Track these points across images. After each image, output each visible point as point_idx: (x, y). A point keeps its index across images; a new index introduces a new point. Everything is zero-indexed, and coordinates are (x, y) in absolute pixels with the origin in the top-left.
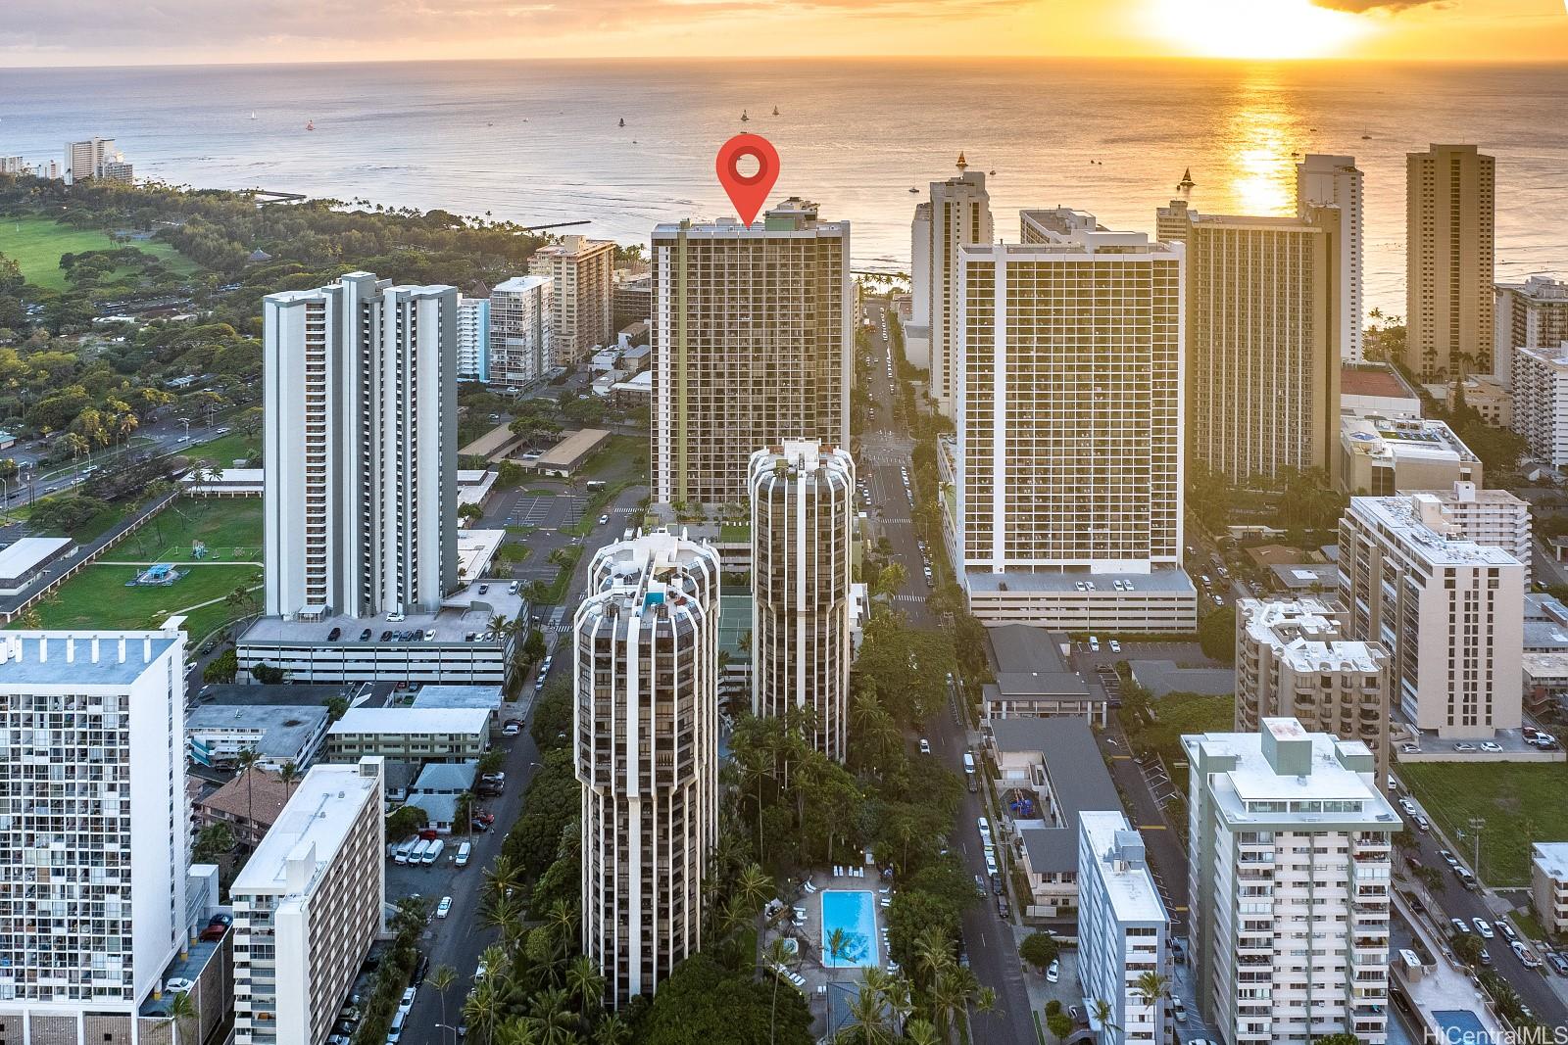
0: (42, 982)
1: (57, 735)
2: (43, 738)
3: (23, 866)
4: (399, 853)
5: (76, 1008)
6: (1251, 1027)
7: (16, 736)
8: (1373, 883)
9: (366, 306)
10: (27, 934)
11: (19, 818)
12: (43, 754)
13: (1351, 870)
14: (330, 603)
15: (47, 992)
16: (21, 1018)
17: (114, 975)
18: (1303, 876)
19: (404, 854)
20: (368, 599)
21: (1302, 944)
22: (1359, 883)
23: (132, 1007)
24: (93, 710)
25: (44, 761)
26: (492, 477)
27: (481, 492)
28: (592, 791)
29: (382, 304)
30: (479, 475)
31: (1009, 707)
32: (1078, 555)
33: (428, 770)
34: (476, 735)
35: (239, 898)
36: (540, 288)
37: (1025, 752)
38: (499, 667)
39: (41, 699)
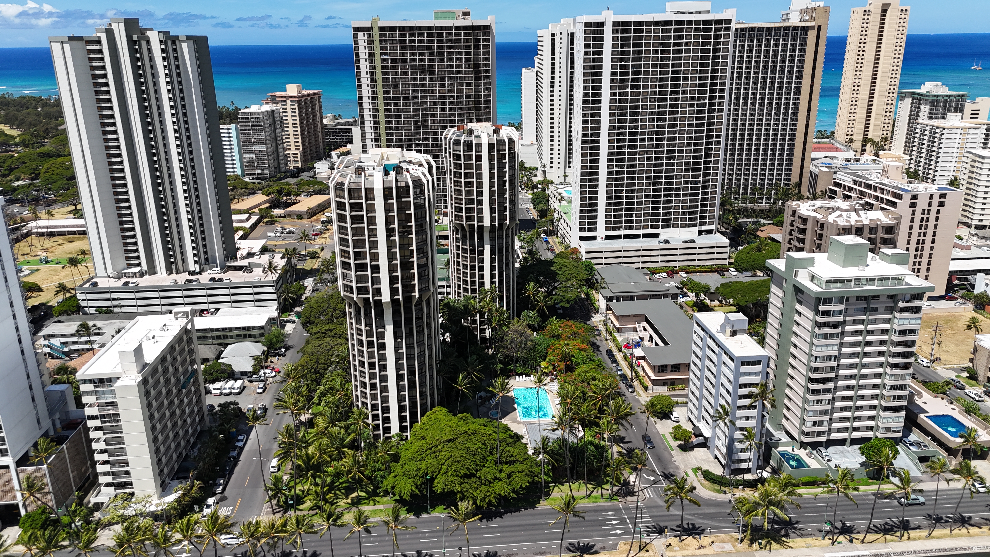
6: (815, 423)
8: (908, 328)
9: (135, 43)
13: (892, 321)
14: (145, 267)
18: (860, 327)
19: (218, 389)
20: (172, 263)
21: (853, 372)
22: (898, 328)
23: (9, 461)
26: (254, 219)
27: (248, 225)
28: (355, 303)
29: (148, 42)
30: (245, 216)
31: (618, 299)
32: (652, 227)
33: (229, 347)
34: (262, 328)
35: (85, 382)
36: (273, 112)
37: (634, 316)
38: (275, 296)
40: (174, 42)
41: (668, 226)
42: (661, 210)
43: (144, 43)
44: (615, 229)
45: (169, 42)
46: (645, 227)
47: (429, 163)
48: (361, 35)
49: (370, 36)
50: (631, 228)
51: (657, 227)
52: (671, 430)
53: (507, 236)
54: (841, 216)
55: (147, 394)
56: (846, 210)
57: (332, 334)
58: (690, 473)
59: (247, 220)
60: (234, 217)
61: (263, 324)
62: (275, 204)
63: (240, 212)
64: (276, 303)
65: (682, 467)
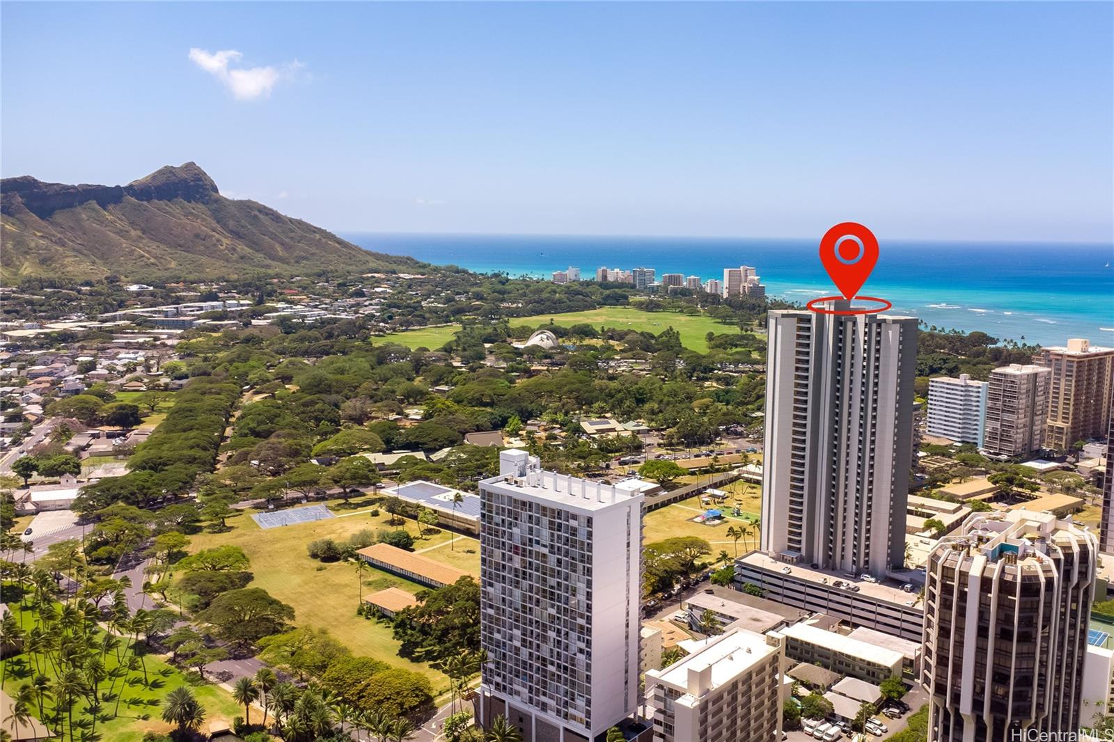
0: (543, 699)
1: (552, 536)
2: (545, 534)
3: (534, 618)
4: (808, 726)
5: (561, 723)
7: (531, 529)
9: (841, 324)
11: (532, 586)
12: (544, 546)
14: (803, 552)
15: (544, 707)
16: (532, 718)
17: (581, 709)
19: (811, 727)
20: (829, 556)
23: (590, 735)
24: (573, 523)
25: (545, 551)
26: (963, 512)
27: (949, 520)
29: (855, 323)
30: (955, 506)
33: (847, 679)
34: (890, 669)
36: (1036, 375)
39: (544, 509)
40: (879, 326)
43: (850, 325)
45: (874, 326)
59: (955, 511)
61: (892, 664)
62: (1001, 497)
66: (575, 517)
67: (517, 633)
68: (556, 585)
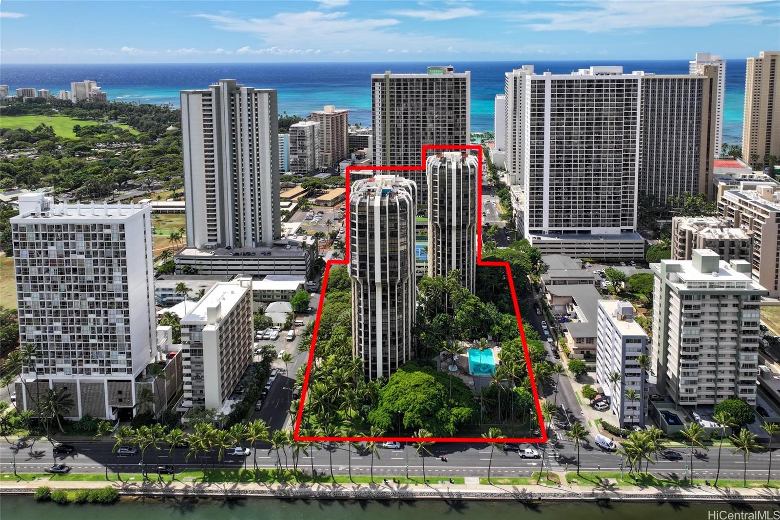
0: (86, 366)
1: (88, 244)
2: (81, 245)
3: (74, 309)
5: (104, 378)
6: (687, 390)
7: (67, 244)
8: (751, 320)
9: (232, 95)
10: (77, 343)
11: (71, 286)
12: (81, 253)
13: (739, 315)
14: (219, 241)
15: (88, 372)
16: (76, 384)
17: (122, 362)
18: (715, 318)
21: (713, 352)
22: (744, 320)
23: (132, 377)
24: (106, 231)
25: (82, 257)
26: (294, 205)
27: (290, 209)
28: (358, 282)
29: (240, 95)
30: (287, 203)
31: (554, 283)
32: (585, 226)
33: (271, 304)
34: (294, 292)
35: (184, 326)
36: (313, 126)
37: (564, 297)
38: (304, 268)
39: (79, 226)
40: (256, 95)
41: (597, 226)
42: (591, 213)
43: (237, 96)
44: (556, 225)
45: (253, 95)
46: (580, 225)
47: (413, 186)
48: (377, 84)
49: (382, 84)
50: (568, 226)
51: (589, 226)
52: (582, 390)
53: (469, 233)
54: (709, 231)
55: (221, 337)
56: (714, 227)
57: (341, 299)
58: (593, 423)
59: (290, 206)
60: (282, 204)
61: (295, 288)
62: (311, 195)
63: (286, 199)
64: (304, 272)
65: (587, 419)
66: (108, 227)
67: (58, 324)
68: (93, 280)
